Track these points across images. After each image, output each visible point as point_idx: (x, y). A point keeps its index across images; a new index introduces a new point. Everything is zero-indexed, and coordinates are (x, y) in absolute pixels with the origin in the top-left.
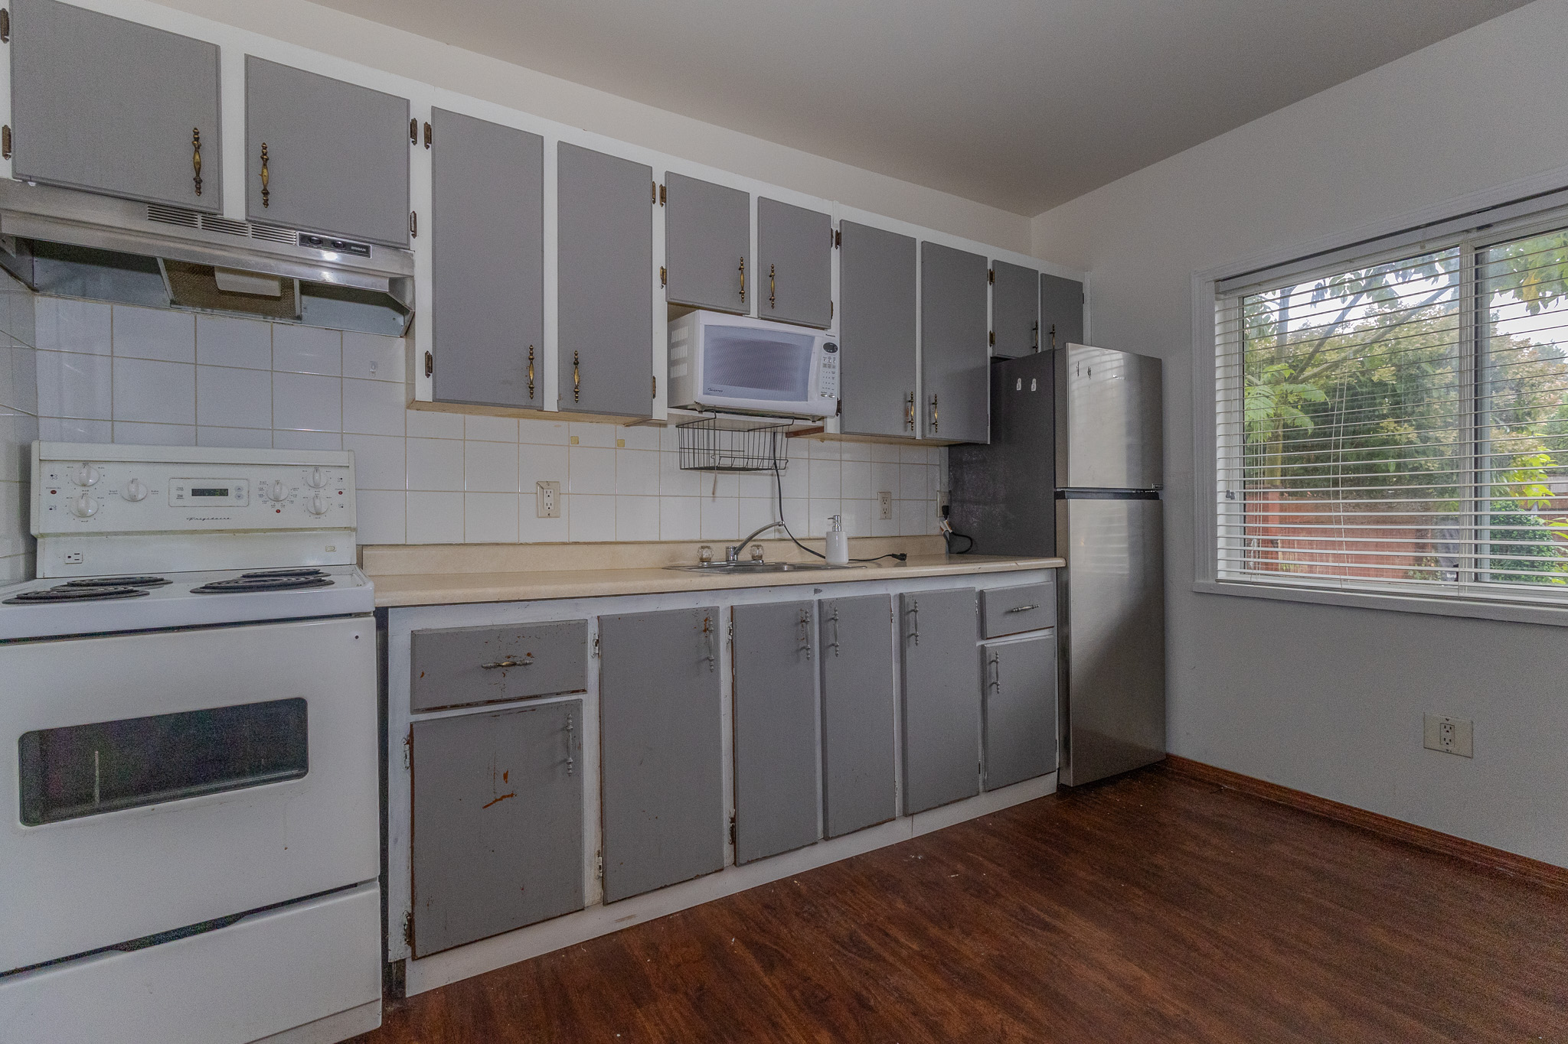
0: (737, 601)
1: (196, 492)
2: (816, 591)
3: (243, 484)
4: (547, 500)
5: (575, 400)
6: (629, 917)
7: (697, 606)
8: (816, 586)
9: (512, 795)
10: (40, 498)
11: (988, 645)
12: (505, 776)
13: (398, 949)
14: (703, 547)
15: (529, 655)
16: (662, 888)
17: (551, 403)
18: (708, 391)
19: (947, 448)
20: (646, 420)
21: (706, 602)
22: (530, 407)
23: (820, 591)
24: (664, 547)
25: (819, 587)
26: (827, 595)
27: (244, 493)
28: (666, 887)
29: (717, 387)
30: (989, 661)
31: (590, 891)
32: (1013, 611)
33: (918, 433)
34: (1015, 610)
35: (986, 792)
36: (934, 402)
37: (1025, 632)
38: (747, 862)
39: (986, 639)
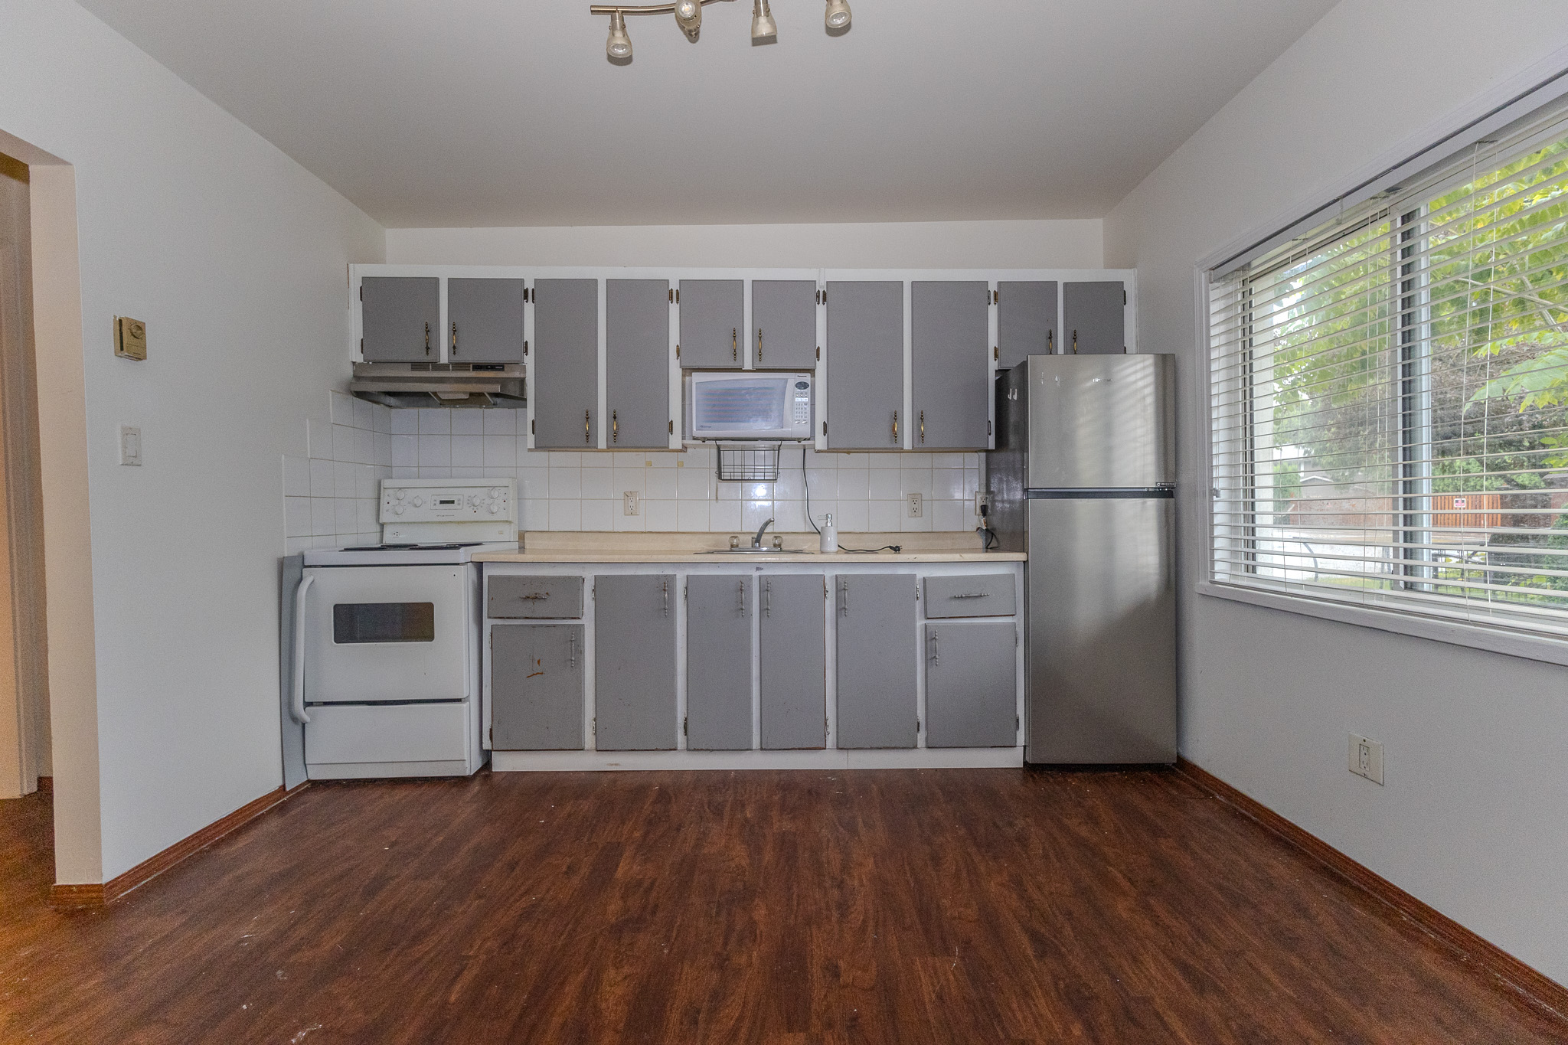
0: (692, 572)
1: (442, 502)
2: (758, 569)
3: (461, 497)
4: (630, 504)
5: (616, 441)
6: (616, 765)
9: (542, 673)
10: (384, 506)
11: (930, 624)
12: (539, 662)
13: (487, 745)
14: (732, 537)
15: (547, 594)
16: (632, 750)
17: (602, 443)
18: (701, 428)
19: (983, 455)
20: (665, 448)
21: (669, 572)
22: (589, 447)
23: (762, 569)
24: (710, 536)
25: (761, 566)
26: (767, 572)
27: (461, 502)
28: (635, 750)
29: (708, 424)
30: (930, 638)
31: (589, 740)
32: (962, 597)
33: (907, 444)
34: (964, 596)
35: (929, 748)
36: (920, 418)
37: (977, 617)
38: (695, 750)
39: (928, 618)
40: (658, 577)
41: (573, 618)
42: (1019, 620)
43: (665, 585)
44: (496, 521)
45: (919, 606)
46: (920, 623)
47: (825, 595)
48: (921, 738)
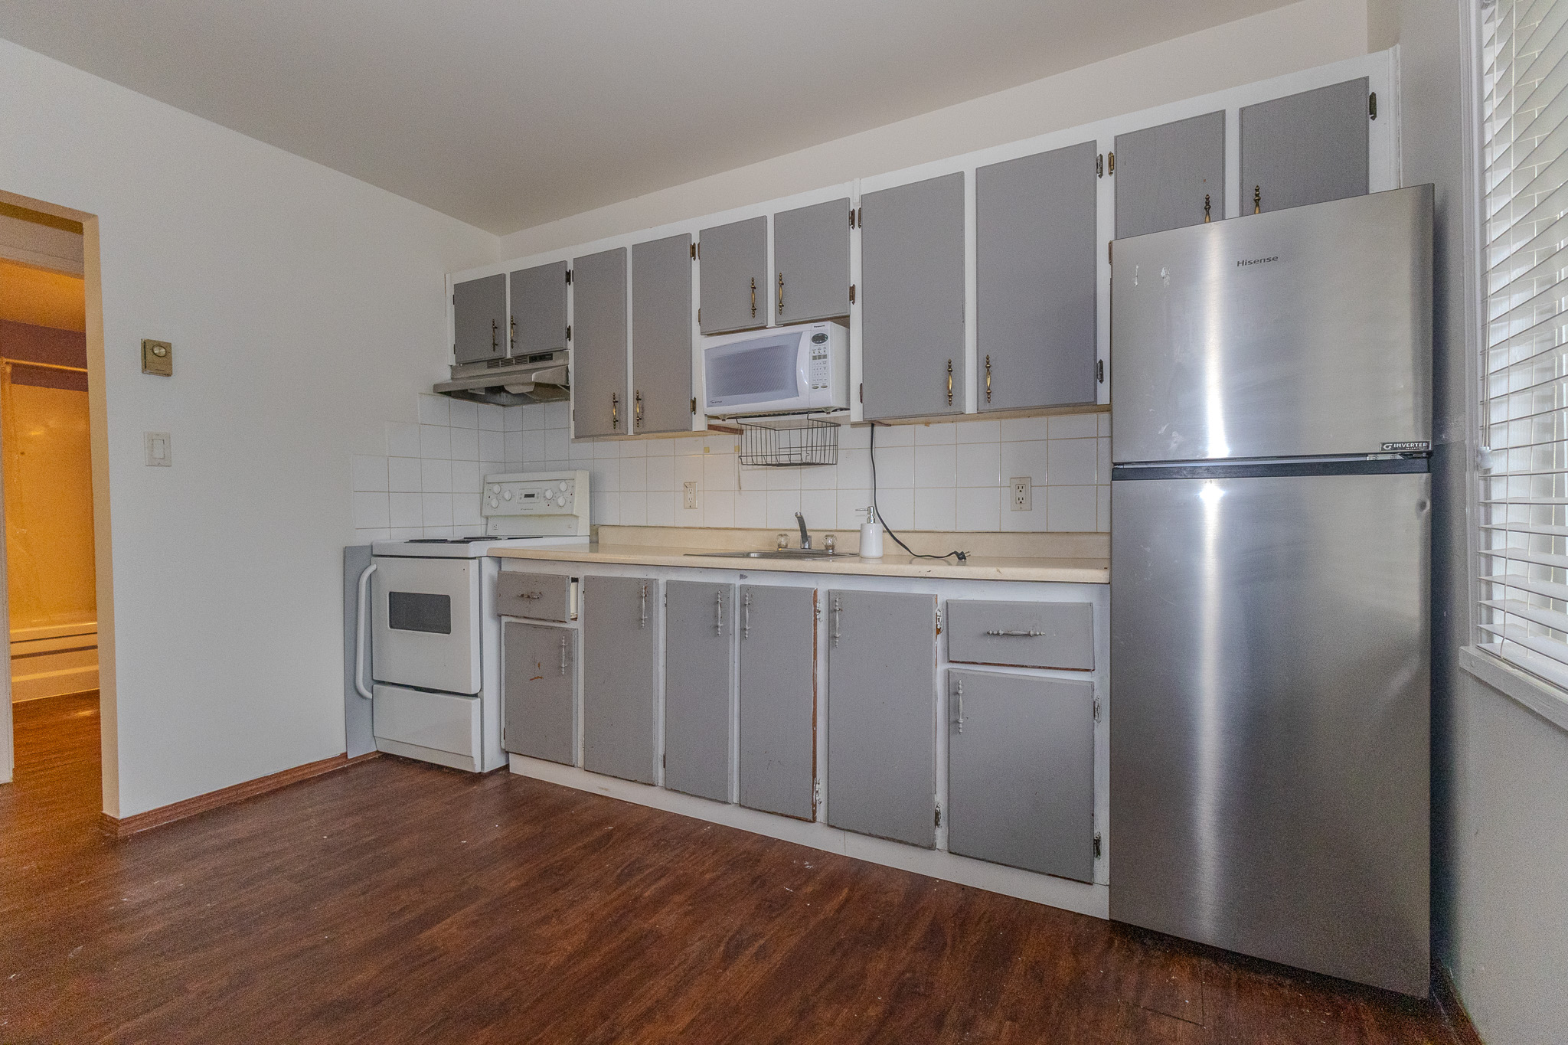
0: (674, 577)
1: (526, 496)
2: (742, 577)
4: (689, 496)
5: (637, 426)
6: (606, 790)
7: (646, 577)
8: (742, 572)
9: (541, 678)
10: (486, 500)
11: (954, 671)
12: (539, 665)
13: (505, 746)
14: (781, 535)
15: (541, 593)
16: (614, 777)
17: (631, 429)
18: (711, 403)
20: (686, 432)
21: (652, 575)
23: (746, 577)
24: (765, 534)
25: (745, 573)
26: (752, 581)
27: (539, 496)
28: (616, 777)
29: (718, 399)
30: (952, 692)
31: (579, 757)
32: (998, 634)
33: (970, 407)
34: (1001, 632)
35: (951, 853)
36: (987, 366)
37: (1026, 667)
38: (672, 790)
39: (951, 662)
40: (639, 581)
41: (560, 621)
42: (1099, 681)
43: (645, 590)
44: (565, 515)
45: (939, 642)
46: (941, 668)
47: (815, 615)
48: (940, 835)
